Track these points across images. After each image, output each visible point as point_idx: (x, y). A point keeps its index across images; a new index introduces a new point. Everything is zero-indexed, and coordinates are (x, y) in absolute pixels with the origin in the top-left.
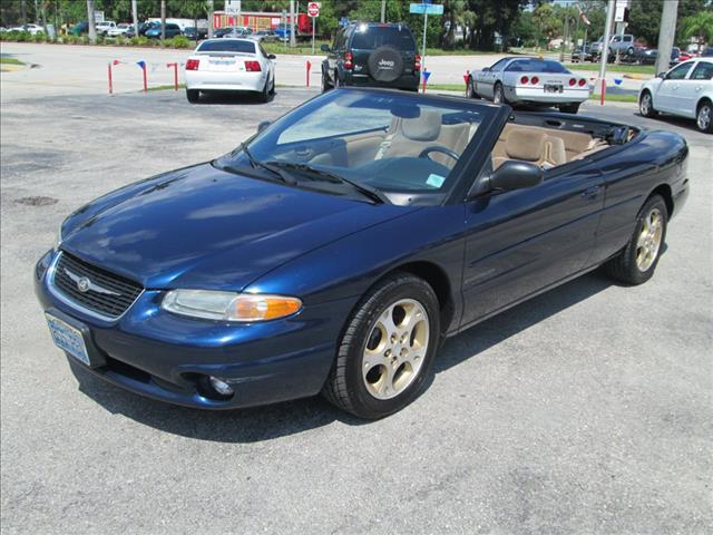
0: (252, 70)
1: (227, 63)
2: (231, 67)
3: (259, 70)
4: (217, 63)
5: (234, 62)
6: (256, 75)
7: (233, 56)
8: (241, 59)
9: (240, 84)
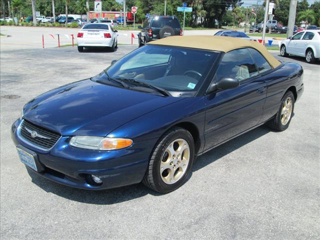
0: (107, 37)
1: (96, 34)
2: (98, 36)
4: (92, 34)
5: (99, 34)
7: (98, 31)
8: (102, 32)
9: (101, 43)
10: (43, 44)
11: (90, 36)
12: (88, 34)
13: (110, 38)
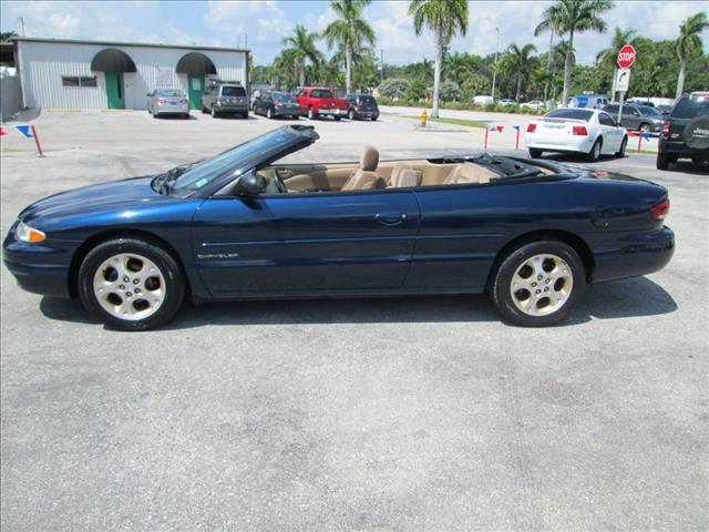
0: (579, 134)
1: (559, 127)
2: (561, 131)
3: (586, 134)
4: (551, 127)
5: (564, 127)
6: (581, 138)
7: (563, 122)
8: (571, 124)
9: (564, 145)
10: (486, 142)
11: (548, 130)
12: (546, 126)
13: (584, 137)
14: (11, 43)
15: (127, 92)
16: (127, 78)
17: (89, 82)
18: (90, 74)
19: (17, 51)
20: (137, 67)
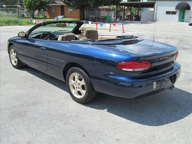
14: (154, 2)
15: (186, 16)
16: (187, 12)
17: (174, 13)
18: (175, 10)
19: (155, 4)
20: (191, 8)
